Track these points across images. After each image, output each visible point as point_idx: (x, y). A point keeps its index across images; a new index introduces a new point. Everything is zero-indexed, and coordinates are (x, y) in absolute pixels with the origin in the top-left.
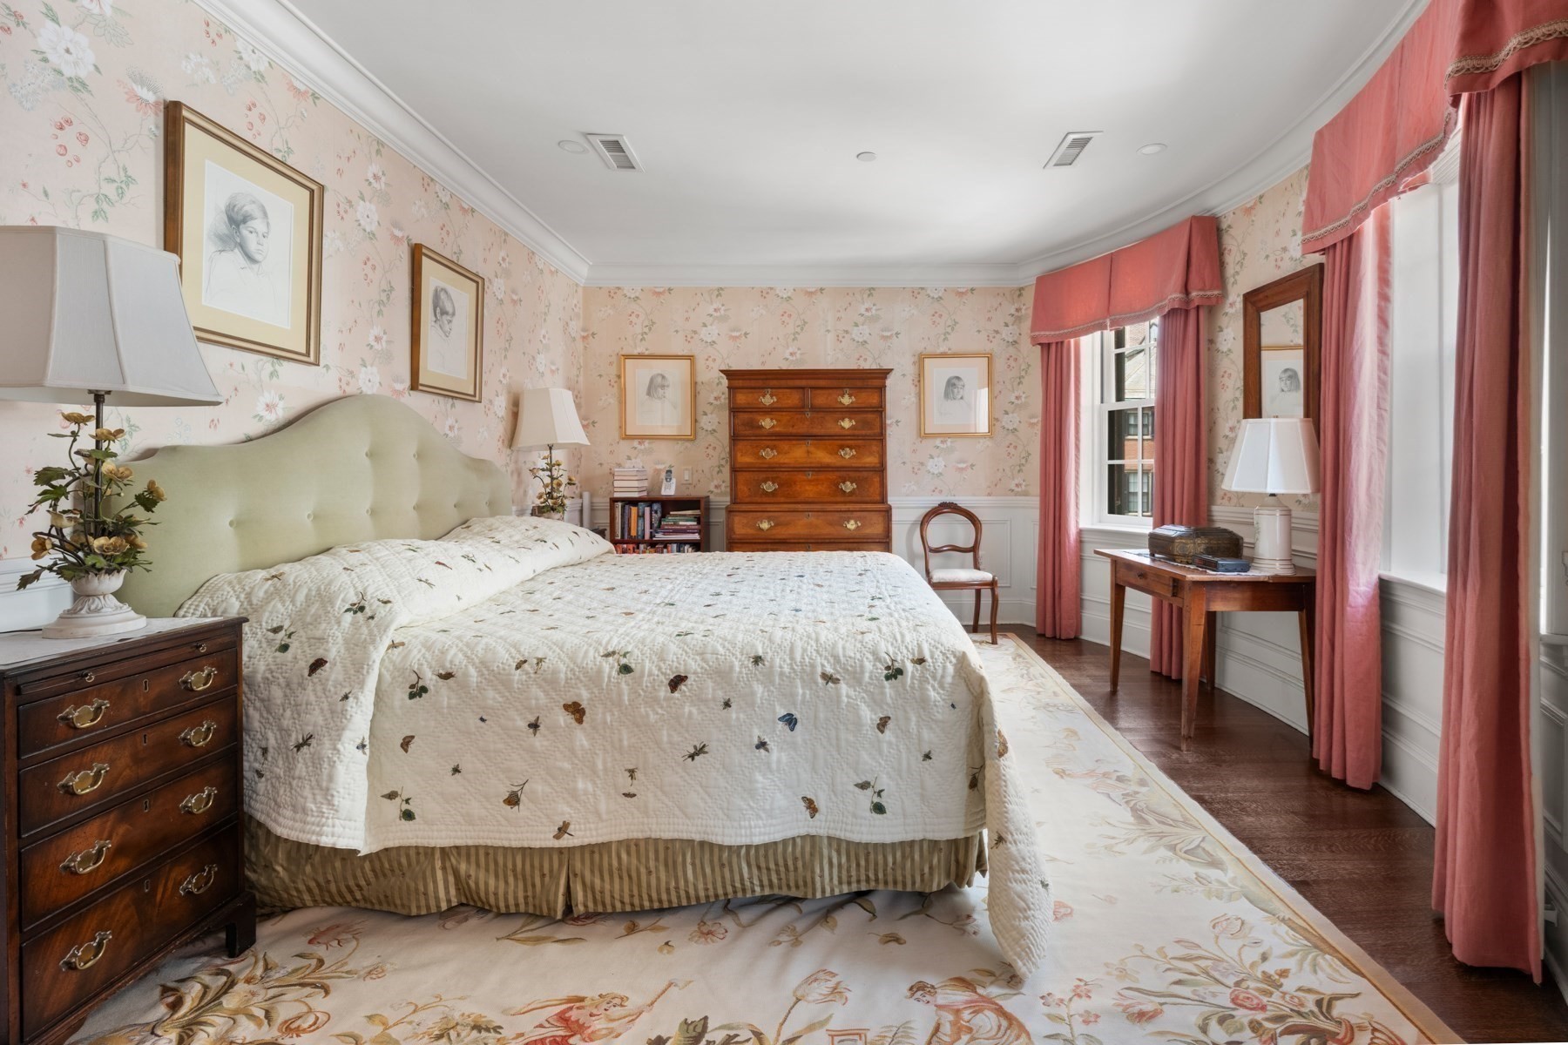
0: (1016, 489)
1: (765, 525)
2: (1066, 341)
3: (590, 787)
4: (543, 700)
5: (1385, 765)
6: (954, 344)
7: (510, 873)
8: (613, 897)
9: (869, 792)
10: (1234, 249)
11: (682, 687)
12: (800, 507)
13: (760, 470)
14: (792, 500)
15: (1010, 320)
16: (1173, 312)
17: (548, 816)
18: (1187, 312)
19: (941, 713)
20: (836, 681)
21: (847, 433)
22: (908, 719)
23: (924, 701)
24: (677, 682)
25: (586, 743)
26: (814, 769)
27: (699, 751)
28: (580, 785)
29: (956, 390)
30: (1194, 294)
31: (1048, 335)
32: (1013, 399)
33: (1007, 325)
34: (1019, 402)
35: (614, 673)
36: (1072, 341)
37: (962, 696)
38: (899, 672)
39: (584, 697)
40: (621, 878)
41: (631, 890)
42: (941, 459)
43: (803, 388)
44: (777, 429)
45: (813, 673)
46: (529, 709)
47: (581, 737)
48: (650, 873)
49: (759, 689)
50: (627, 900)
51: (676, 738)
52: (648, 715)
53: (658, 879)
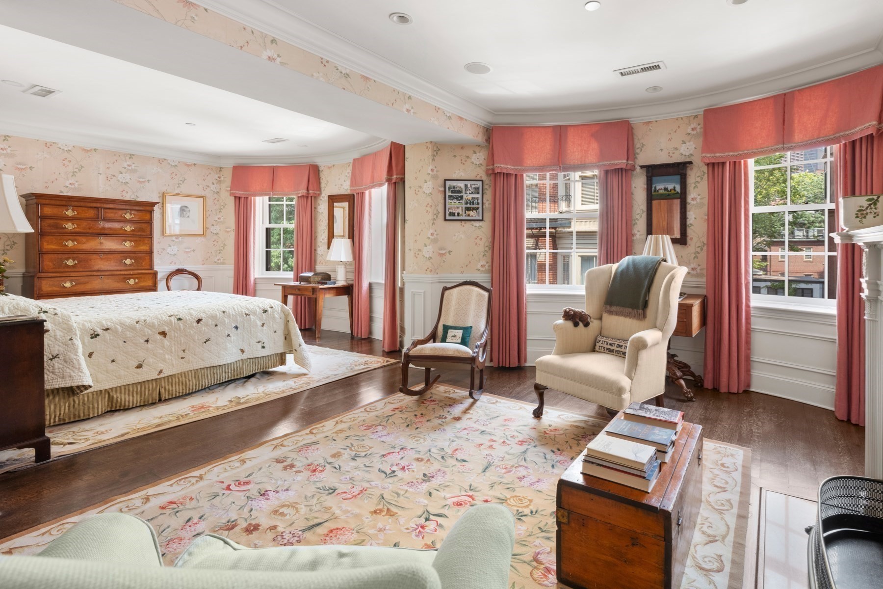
0: (218, 261)
1: (68, 285)
2: (249, 198)
3: (170, 357)
4: (150, 332)
5: (370, 332)
6: (184, 189)
7: (135, 393)
8: (176, 391)
9: (260, 343)
10: (324, 179)
11: (201, 322)
12: (95, 273)
13: (63, 253)
14: (88, 270)
15: (215, 182)
16: (302, 196)
17: (155, 369)
18: (307, 197)
19: (278, 320)
20: (249, 315)
21: (129, 233)
22: (270, 323)
23: (274, 317)
24: (199, 321)
25: (168, 344)
26: (243, 341)
27: (207, 340)
28: (167, 357)
29: (185, 213)
30: (310, 192)
31: (239, 193)
32: (216, 219)
33: (213, 184)
34: (220, 221)
35: (176, 321)
36: (253, 198)
37: (283, 316)
38: (266, 311)
39: (166, 329)
40: (179, 385)
41: (183, 388)
42: (175, 247)
43: (97, 208)
44: (78, 230)
45: (242, 313)
46: (144, 336)
47: (166, 342)
48: (190, 381)
49: (226, 320)
50: (181, 391)
51: (200, 338)
52: (190, 332)
53: (193, 382)
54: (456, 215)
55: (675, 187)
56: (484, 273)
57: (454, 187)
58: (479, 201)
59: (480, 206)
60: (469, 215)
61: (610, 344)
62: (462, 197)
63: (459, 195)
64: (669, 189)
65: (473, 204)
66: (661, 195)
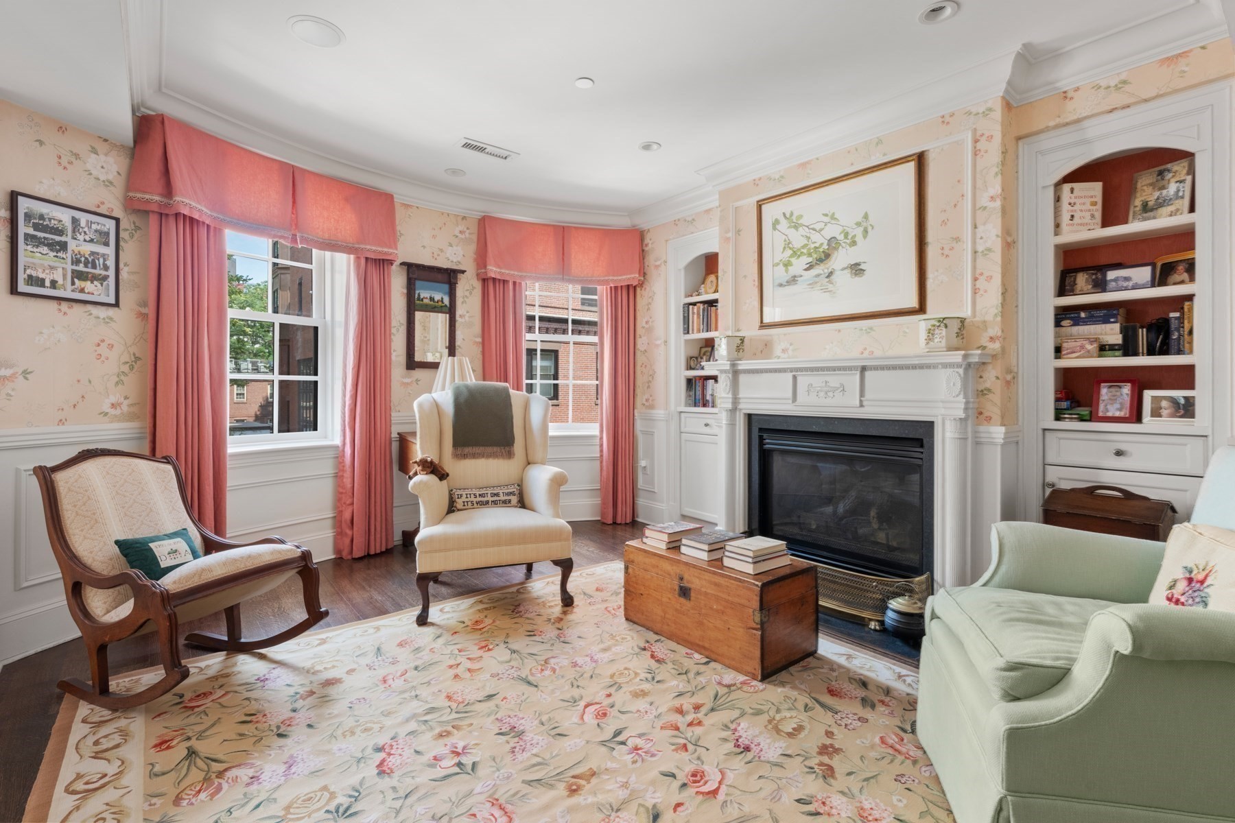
54: (48, 283)
55: (442, 298)
56: (119, 421)
57: (42, 217)
58: (108, 263)
59: (111, 273)
60: (82, 291)
61: (480, 495)
62: (63, 246)
63: (57, 238)
64: (436, 299)
65: (94, 267)
66: (427, 305)
